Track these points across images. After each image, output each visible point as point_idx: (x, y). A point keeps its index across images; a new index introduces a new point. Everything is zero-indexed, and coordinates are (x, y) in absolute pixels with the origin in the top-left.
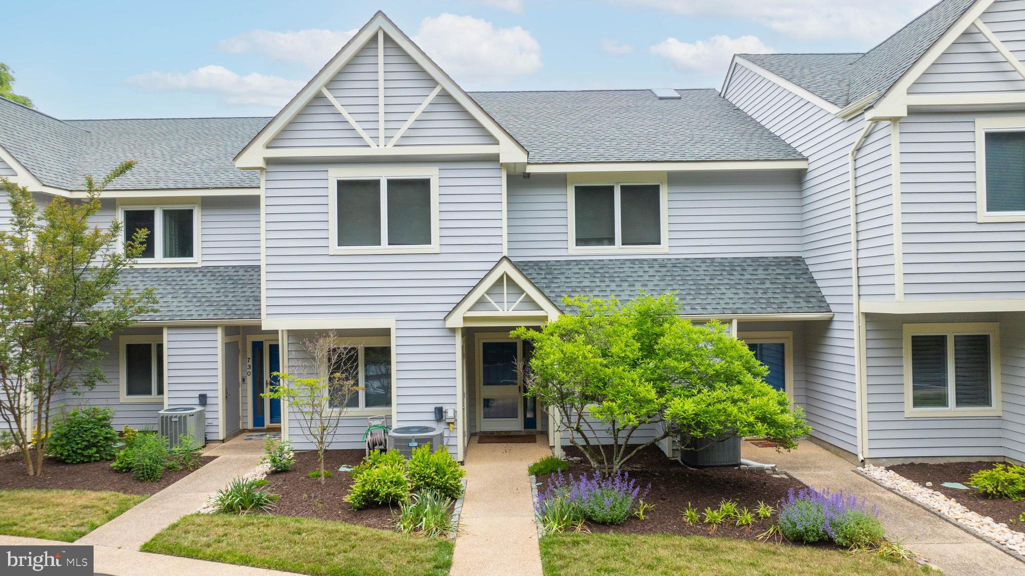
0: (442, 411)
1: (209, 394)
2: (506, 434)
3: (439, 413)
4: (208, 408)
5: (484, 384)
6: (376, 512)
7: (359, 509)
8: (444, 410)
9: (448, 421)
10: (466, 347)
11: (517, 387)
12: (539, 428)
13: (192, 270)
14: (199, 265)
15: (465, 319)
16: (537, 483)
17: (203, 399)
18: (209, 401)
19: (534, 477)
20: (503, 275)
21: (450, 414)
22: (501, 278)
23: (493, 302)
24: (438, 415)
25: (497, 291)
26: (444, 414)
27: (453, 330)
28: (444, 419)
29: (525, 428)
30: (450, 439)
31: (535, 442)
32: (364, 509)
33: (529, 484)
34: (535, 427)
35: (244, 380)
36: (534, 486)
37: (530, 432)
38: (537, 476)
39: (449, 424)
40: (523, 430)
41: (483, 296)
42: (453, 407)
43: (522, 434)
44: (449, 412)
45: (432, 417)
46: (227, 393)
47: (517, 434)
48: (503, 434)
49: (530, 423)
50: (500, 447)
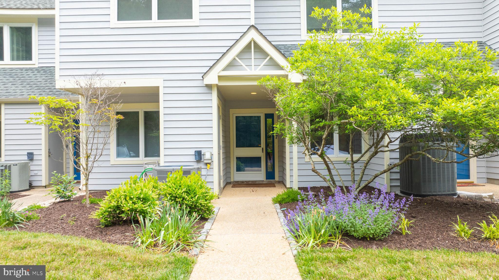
0: (201, 153)
1: (35, 152)
2: (253, 183)
3: (199, 155)
4: (35, 163)
5: (237, 147)
6: (122, 228)
7: (106, 226)
8: (202, 153)
9: (206, 162)
10: (222, 108)
11: (261, 148)
12: (277, 178)
13: (31, 69)
14: (36, 66)
15: (220, 78)
16: (281, 208)
17: (31, 156)
18: (35, 157)
19: (278, 205)
20: (250, 42)
21: (208, 156)
22: (249, 44)
23: (244, 65)
24: (197, 157)
25: (246, 56)
26: (202, 156)
27: (209, 87)
28: (202, 160)
29: (266, 179)
30: (208, 177)
31: (275, 187)
32: (110, 226)
33: (275, 210)
34: (274, 179)
35: (67, 146)
36: (279, 211)
37: (270, 181)
38: (280, 204)
39: (206, 164)
40: (265, 180)
41: (234, 59)
42: (210, 150)
43: (264, 183)
44: (206, 155)
45: (193, 159)
46: (49, 153)
47: (261, 182)
48: (250, 183)
49: (270, 175)
50: (248, 190)
